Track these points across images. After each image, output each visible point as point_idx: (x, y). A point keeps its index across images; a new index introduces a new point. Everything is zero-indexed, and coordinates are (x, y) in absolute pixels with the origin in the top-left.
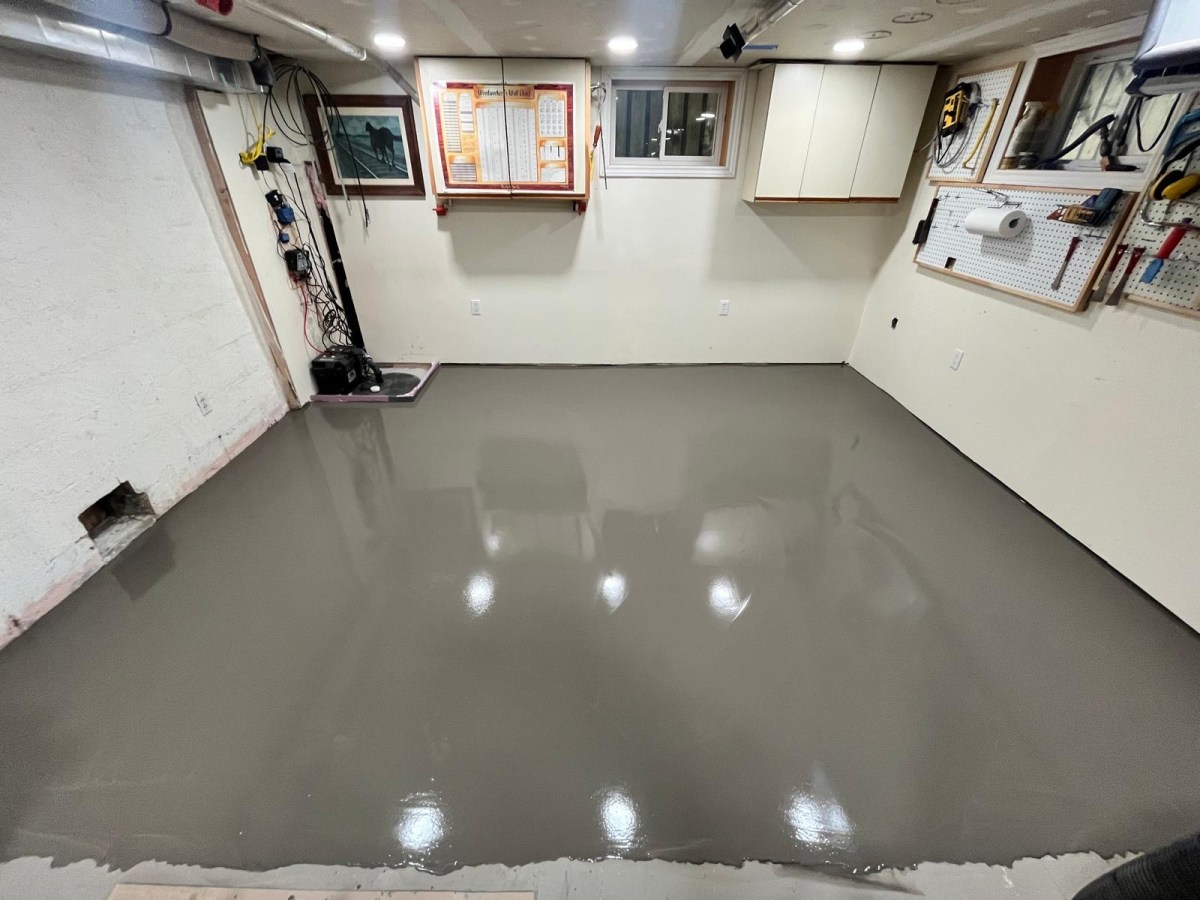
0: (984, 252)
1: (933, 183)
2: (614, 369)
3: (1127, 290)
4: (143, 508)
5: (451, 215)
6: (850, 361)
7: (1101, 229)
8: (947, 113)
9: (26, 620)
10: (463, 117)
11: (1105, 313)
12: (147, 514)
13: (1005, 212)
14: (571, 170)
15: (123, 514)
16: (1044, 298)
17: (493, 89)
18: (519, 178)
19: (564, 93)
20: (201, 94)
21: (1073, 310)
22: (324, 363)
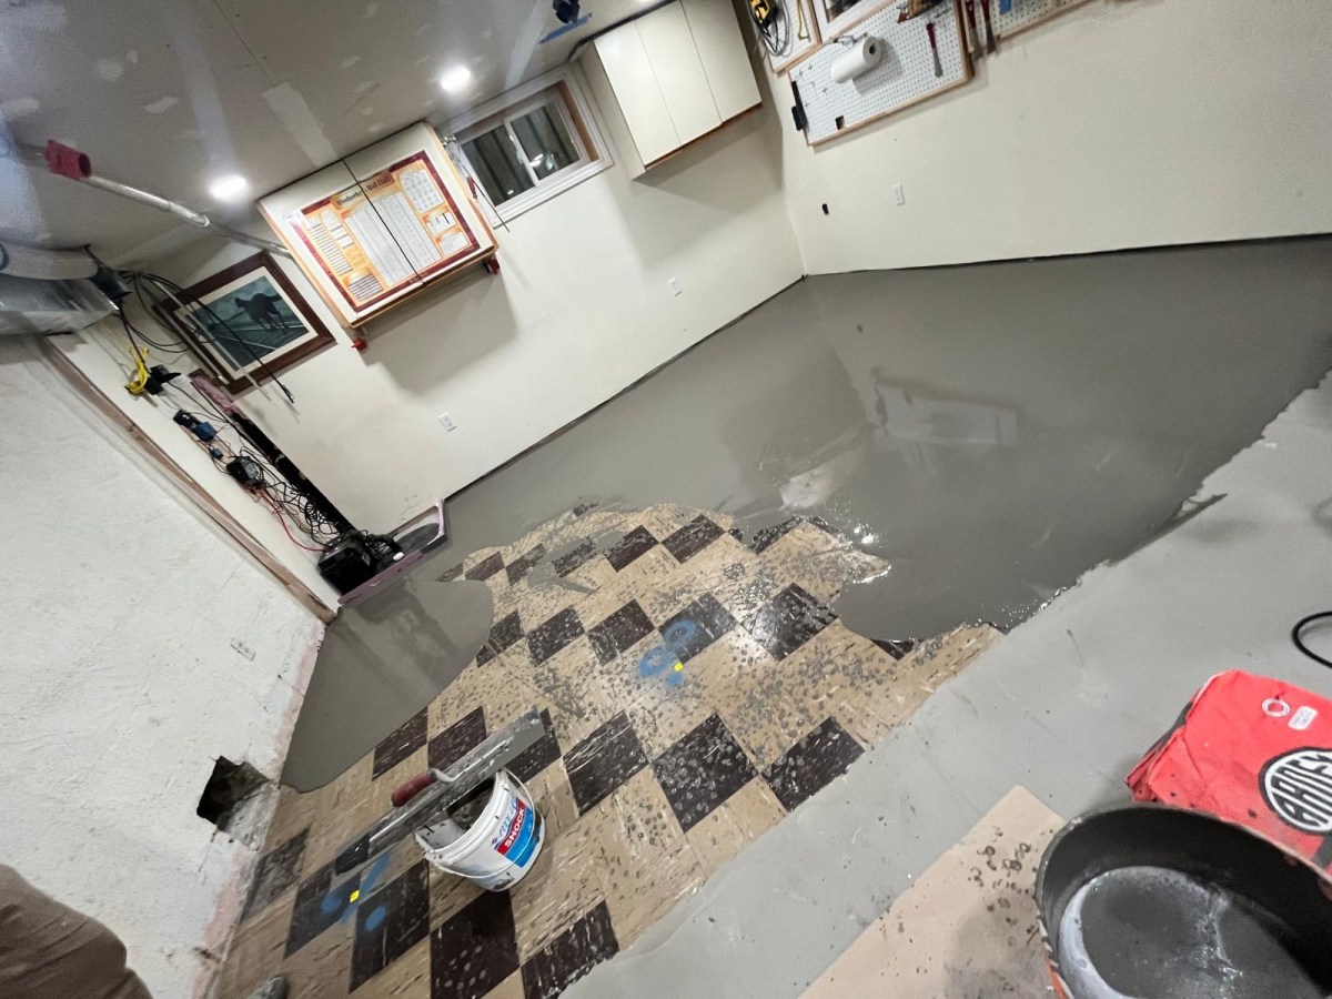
0: (862, 91)
1: (781, 72)
2: (612, 403)
3: (995, 33)
4: (253, 781)
5: (372, 345)
6: (807, 271)
7: (943, 4)
8: (757, 8)
9: (214, 946)
10: (336, 235)
11: (992, 65)
12: (260, 784)
13: (860, 47)
14: (467, 230)
15: (232, 803)
16: (937, 89)
17: (350, 193)
18: (423, 264)
19: (421, 162)
20: (53, 340)
21: (966, 80)
22: (332, 558)
